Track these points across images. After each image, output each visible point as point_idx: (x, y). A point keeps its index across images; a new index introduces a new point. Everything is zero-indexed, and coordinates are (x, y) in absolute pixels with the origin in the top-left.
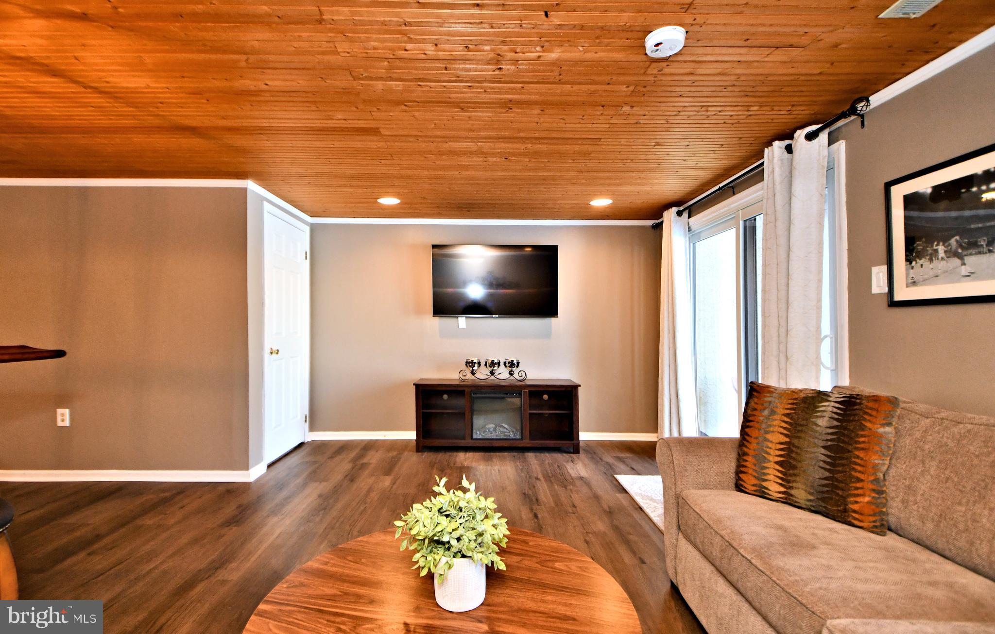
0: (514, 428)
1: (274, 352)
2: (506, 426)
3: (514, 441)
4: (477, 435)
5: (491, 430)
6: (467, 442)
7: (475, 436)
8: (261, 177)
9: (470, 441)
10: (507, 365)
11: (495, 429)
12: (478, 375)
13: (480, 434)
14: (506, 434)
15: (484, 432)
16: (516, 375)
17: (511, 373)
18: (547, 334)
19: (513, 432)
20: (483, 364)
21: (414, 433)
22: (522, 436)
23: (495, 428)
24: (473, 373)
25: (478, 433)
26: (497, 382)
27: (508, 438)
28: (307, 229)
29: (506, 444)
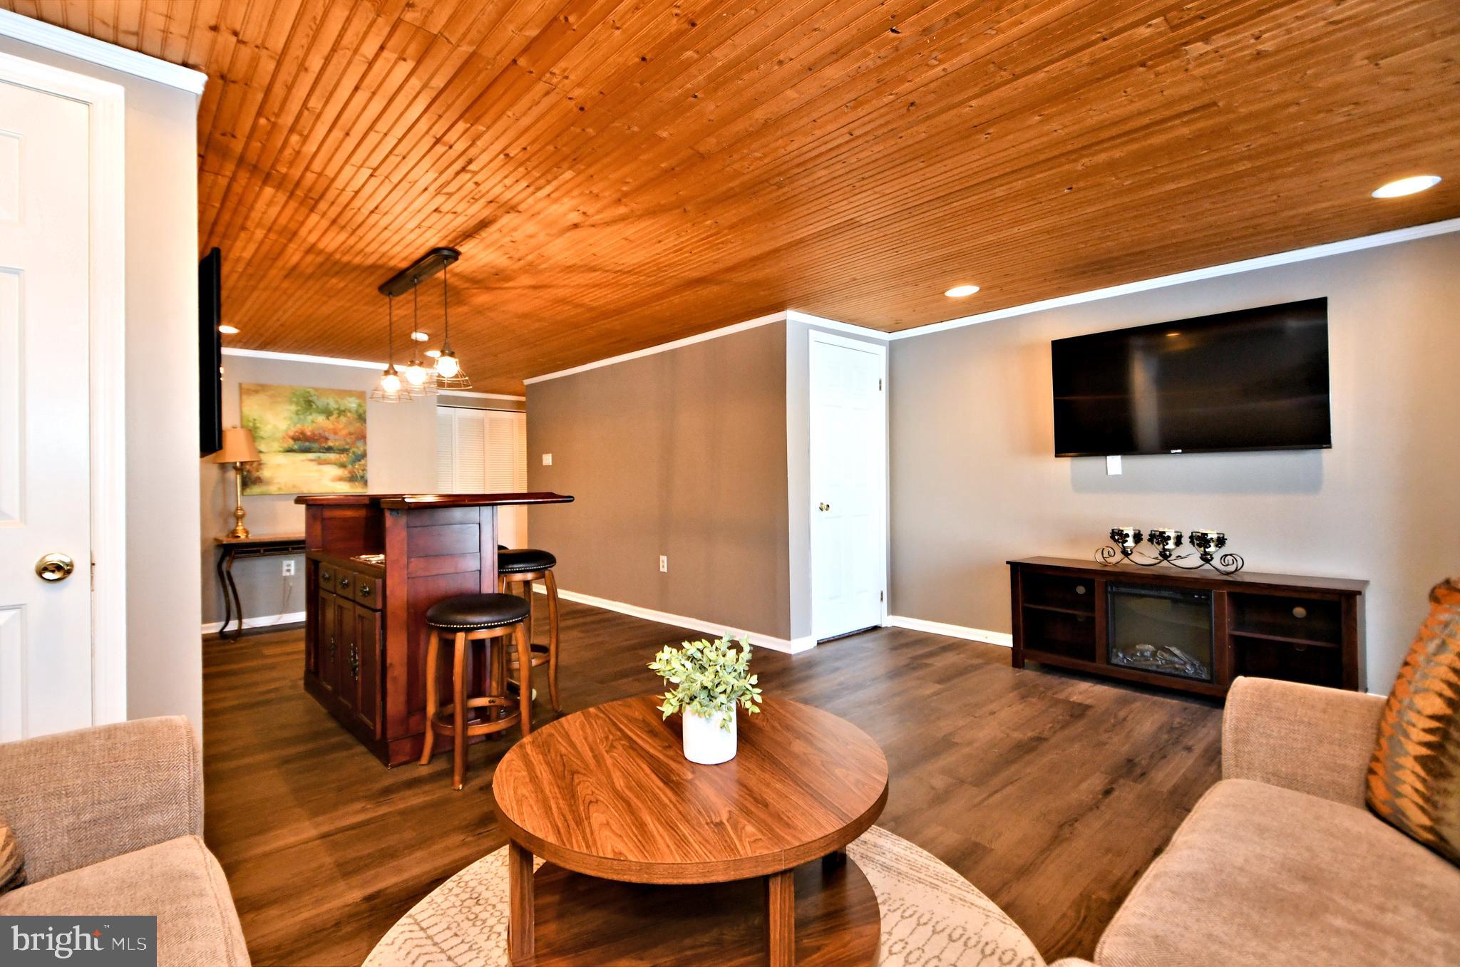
0: (1198, 659)
1: (825, 508)
2: (1177, 652)
3: (1195, 682)
4: (1119, 658)
5: (1148, 654)
6: (1099, 665)
7: (1114, 661)
8: (804, 302)
9: (1105, 666)
10: (1196, 542)
11: (1154, 654)
12: (1136, 558)
13: (1124, 657)
14: (1177, 666)
15: (1133, 655)
16: (1216, 562)
17: (1206, 558)
18: (1313, 484)
19: (1193, 665)
20: (1146, 536)
21: (1010, 637)
22: (1212, 675)
23: (1156, 652)
24: (1125, 553)
25: (1121, 655)
26: (1174, 572)
27: (1182, 674)
28: (882, 351)
29: (1178, 685)
